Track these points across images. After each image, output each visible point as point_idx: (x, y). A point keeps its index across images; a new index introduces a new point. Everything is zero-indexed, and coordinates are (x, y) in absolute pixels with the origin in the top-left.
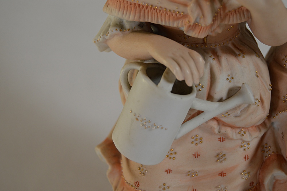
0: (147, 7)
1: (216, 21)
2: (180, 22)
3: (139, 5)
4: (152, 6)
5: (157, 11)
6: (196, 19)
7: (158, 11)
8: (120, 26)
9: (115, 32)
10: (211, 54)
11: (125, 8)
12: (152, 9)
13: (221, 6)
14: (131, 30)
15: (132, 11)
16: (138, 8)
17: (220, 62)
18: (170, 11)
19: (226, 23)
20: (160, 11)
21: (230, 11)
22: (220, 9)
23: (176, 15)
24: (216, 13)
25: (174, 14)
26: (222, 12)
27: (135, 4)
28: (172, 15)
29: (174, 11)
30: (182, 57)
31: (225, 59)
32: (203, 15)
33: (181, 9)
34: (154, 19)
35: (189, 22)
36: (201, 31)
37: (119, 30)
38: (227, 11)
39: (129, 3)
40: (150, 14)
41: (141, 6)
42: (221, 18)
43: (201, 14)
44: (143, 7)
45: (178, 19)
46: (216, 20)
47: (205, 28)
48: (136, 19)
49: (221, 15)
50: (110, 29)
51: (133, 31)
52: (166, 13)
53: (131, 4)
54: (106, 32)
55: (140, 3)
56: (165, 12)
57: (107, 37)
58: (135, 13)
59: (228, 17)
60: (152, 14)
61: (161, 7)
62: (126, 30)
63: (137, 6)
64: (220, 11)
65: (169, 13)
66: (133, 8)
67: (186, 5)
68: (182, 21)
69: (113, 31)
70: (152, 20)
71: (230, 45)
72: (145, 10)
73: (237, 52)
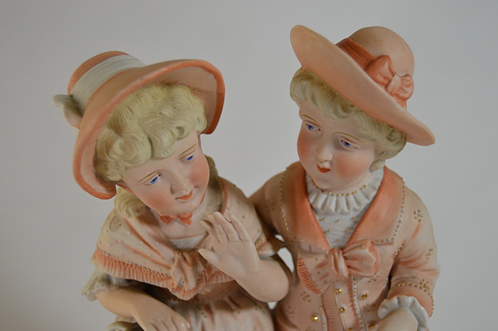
0: (132, 266)
1: (201, 284)
2: (165, 282)
3: (124, 263)
4: (136, 265)
5: (141, 270)
6: (179, 282)
7: (143, 270)
8: (107, 281)
9: (101, 287)
10: (203, 311)
11: (111, 265)
12: (137, 268)
13: (205, 269)
14: (118, 286)
15: (117, 269)
16: (122, 265)
17: (213, 319)
18: (154, 272)
19: (214, 282)
20: (144, 271)
21: (216, 272)
22: (204, 272)
23: (160, 276)
24: (200, 276)
25: (158, 275)
26: (207, 275)
27: (120, 262)
28: (157, 276)
29: (158, 273)
30: (164, 324)
31: (219, 316)
32: (186, 279)
33: (164, 271)
34: (140, 277)
35: (173, 284)
36: (185, 294)
37: (105, 286)
38: (213, 272)
39: (113, 261)
40: (135, 272)
41: (126, 265)
42: (206, 280)
43: (184, 278)
44: (128, 265)
45: (163, 280)
46: (200, 282)
47: (189, 292)
48: (122, 276)
49: (206, 277)
50: (96, 284)
51: (121, 287)
52: (151, 273)
53: (116, 261)
54: (92, 286)
55: (124, 261)
56: (149, 273)
57: (94, 291)
58: (120, 270)
59: (215, 277)
60: (137, 272)
61: (145, 268)
62: (112, 285)
63: (122, 264)
64: (205, 274)
65: (153, 274)
66: (118, 265)
67: (168, 268)
68: (167, 282)
69: (99, 286)
70: (137, 278)
71: (226, 299)
72: (130, 269)
73: (233, 307)
